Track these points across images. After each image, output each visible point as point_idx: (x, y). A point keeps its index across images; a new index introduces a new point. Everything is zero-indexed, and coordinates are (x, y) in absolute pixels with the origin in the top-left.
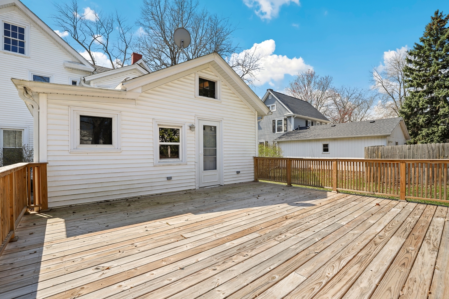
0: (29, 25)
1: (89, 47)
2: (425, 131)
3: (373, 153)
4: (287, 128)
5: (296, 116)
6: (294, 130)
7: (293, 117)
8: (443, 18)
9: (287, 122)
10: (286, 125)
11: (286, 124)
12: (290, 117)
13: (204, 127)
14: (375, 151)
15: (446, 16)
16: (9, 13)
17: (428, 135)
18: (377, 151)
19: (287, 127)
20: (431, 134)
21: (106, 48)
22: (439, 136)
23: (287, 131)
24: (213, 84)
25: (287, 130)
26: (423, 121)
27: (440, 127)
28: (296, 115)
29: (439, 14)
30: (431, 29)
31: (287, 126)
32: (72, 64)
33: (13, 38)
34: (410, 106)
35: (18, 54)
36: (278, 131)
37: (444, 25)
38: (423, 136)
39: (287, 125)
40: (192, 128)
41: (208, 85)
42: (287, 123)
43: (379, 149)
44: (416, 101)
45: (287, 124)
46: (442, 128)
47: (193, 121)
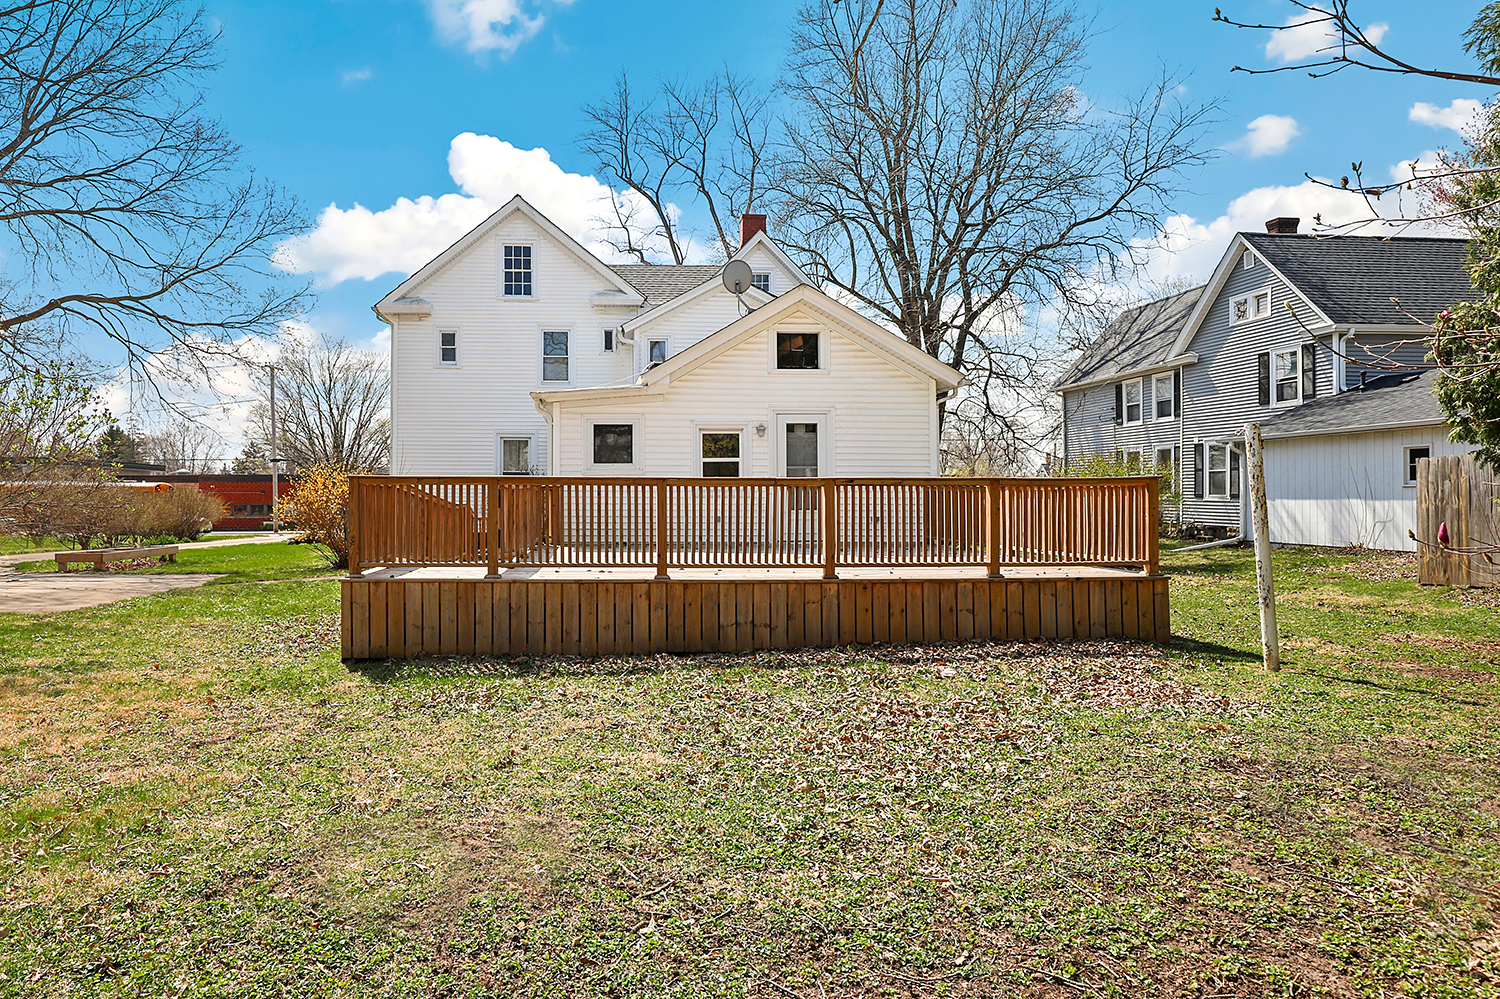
0: (537, 238)
1: (657, 193)
3: (1443, 480)
4: (1314, 383)
5: (1352, 331)
6: (1345, 389)
7: (1341, 336)
9: (1314, 359)
10: (1310, 374)
11: (1311, 366)
12: (1329, 336)
13: (791, 428)
14: (1448, 472)
16: (511, 225)
18: (1454, 471)
19: (1315, 379)
21: (701, 178)
23: (1314, 395)
24: (811, 341)
25: (1314, 391)
28: (1353, 329)
31: (1314, 375)
32: (604, 298)
33: (517, 270)
35: (522, 297)
36: (1280, 398)
39: (1314, 372)
40: (761, 430)
41: (802, 343)
42: (1314, 363)
43: (1461, 463)
45: (1314, 367)
47: (764, 418)
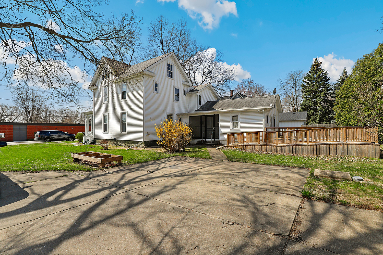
2: (312, 118)
8: (319, 63)
15: (320, 62)
17: (314, 120)
20: (315, 119)
22: (318, 120)
26: (311, 113)
27: (319, 116)
29: (317, 61)
30: (314, 68)
34: (305, 105)
37: (319, 67)
38: (311, 120)
44: (308, 103)
46: (319, 117)
